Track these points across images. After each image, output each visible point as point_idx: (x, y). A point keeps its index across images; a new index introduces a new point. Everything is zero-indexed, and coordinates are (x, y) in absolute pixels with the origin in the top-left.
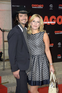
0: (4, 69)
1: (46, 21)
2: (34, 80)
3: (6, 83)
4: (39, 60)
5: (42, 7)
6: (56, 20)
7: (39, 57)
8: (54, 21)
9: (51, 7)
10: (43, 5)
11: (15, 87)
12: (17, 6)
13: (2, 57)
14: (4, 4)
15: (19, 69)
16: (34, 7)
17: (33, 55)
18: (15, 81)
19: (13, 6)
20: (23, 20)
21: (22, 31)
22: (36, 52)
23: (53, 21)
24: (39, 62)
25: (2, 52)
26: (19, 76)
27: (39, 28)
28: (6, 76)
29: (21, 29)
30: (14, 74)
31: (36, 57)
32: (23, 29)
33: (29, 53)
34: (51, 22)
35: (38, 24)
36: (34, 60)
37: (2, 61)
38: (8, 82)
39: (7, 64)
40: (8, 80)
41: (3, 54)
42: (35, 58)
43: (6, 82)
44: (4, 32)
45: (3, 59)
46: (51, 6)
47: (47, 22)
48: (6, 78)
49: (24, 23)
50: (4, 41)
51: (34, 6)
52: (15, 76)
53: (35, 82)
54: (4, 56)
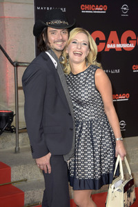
0: (17, 150)
1: (112, 42)
2: (79, 176)
3: (22, 181)
4: (91, 132)
5: (103, 10)
6: (136, 40)
7: (91, 124)
8: (130, 41)
9: (125, 11)
10: (105, 6)
11: (41, 190)
12: (48, 9)
13: (13, 124)
14: (19, 5)
15: (49, 152)
16: (86, 10)
17: (78, 121)
18: (42, 178)
19: (38, 8)
20: (58, 42)
21: (56, 65)
23: (128, 42)
24: (92, 136)
25: (13, 112)
26: (49, 167)
28: (22, 167)
30: (38, 162)
31: (84, 124)
32: (57, 61)
33: (70, 114)
34: (125, 46)
37: (12, 132)
38: (26, 180)
39: (24, 139)
40: (27, 176)
41: (14, 118)
43: (22, 178)
44: (18, 68)
45: (15, 129)
46: (125, 8)
47: (114, 45)
48: (21, 170)
50: (17, 88)
51: (86, 7)
52: (42, 167)
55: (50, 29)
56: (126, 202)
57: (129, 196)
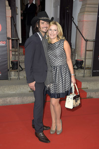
13: (83, 65)
17: (54, 66)
20: (44, 28)
21: (41, 39)
22: (58, 62)
25: (83, 61)
27: (58, 36)
29: (41, 37)
30: (29, 85)
31: (58, 67)
32: (42, 37)
33: (46, 64)
35: (55, 32)
36: (56, 71)
37: (82, 69)
42: (56, 69)
49: (44, 31)
50: (86, 50)
52: (31, 87)
53: (59, 94)
54: (85, 65)
55: (41, 21)
56: (74, 104)
57: (76, 102)
